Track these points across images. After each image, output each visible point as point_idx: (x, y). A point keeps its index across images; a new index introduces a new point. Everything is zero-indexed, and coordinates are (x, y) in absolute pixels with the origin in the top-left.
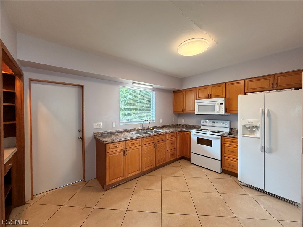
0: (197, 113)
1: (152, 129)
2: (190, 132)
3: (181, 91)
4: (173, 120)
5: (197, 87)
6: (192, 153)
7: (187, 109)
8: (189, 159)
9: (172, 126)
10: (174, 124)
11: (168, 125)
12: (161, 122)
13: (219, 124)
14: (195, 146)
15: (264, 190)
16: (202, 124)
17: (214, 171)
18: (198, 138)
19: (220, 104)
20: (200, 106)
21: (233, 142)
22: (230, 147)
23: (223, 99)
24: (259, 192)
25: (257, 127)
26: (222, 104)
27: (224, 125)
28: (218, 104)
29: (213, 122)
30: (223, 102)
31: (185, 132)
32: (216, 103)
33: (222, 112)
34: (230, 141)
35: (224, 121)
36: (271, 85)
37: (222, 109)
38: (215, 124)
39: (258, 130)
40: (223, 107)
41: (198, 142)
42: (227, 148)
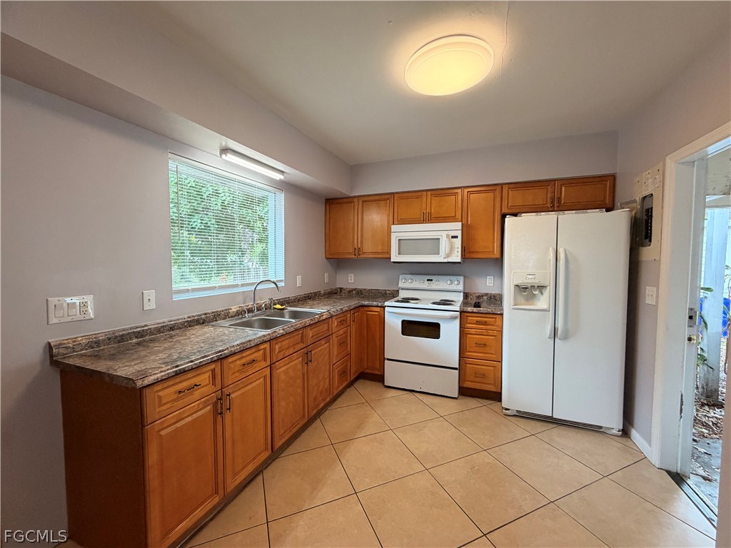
0: (395, 257)
1: (278, 306)
2: (384, 307)
3: (350, 200)
4: (325, 280)
5: (393, 193)
6: (388, 359)
7: (369, 248)
8: (380, 378)
9: (325, 294)
10: (328, 288)
11: (315, 294)
12: (300, 285)
13: (442, 283)
14: (396, 343)
15: (551, 418)
16: (401, 285)
17: (444, 396)
18: (403, 322)
19: (453, 237)
20: (402, 241)
21: (485, 323)
22: (478, 336)
23: (458, 225)
24: (541, 424)
25: (541, 288)
26: (456, 237)
27: (454, 287)
28: (448, 236)
29: (428, 280)
30: (459, 234)
31: (366, 309)
32: (444, 234)
33: (456, 257)
34: (478, 323)
35: (452, 278)
36: (549, 200)
37: (457, 250)
38: (434, 285)
39: (542, 294)
40: (458, 242)
41: (404, 333)
42: (472, 339)
